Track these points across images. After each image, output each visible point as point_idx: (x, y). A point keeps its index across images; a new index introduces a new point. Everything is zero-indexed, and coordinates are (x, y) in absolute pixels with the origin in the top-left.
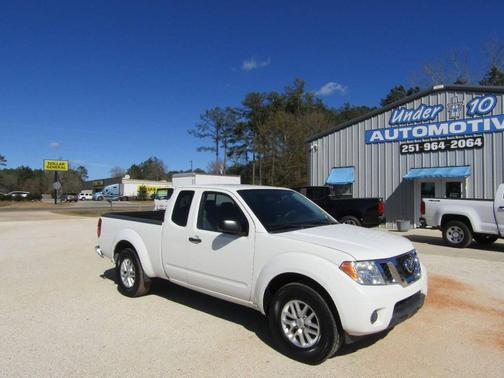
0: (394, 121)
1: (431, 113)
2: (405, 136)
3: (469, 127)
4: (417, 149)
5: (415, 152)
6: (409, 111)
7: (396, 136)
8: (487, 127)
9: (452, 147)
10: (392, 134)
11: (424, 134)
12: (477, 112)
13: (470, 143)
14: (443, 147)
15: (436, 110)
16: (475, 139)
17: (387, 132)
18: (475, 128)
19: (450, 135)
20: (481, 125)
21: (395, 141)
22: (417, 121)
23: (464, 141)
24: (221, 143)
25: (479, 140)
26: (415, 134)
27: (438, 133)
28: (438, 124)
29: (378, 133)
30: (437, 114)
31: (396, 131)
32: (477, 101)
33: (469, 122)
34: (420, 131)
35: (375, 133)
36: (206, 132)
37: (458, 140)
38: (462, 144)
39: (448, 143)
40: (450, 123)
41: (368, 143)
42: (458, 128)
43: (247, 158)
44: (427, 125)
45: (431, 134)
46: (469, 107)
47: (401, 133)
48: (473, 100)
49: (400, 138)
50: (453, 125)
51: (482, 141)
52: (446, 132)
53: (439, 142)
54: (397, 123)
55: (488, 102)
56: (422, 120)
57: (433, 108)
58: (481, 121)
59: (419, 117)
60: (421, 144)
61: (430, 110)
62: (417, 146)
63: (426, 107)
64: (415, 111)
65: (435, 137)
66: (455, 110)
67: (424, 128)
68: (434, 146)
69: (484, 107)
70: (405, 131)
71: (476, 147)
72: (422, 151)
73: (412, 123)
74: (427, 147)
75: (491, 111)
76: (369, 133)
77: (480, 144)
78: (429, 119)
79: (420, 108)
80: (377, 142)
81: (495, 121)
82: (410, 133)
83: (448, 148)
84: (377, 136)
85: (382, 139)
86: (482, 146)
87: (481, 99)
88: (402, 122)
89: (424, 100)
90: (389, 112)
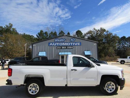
0: (55, 41)
1: (63, 40)
2: (58, 45)
3: (70, 44)
5: (60, 49)
7: (56, 45)
8: (74, 45)
10: (55, 44)
11: (62, 45)
12: (72, 41)
13: (71, 47)
16: (72, 47)
17: (54, 44)
18: (72, 45)
19: (67, 45)
20: (73, 44)
21: (55, 46)
22: (60, 42)
26: (60, 45)
27: (65, 45)
28: (65, 43)
29: (52, 43)
30: (64, 41)
31: (56, 43)
32: (72, 39)
34: (61, 44)
35: (51, 44)
38: (69, 47)
39: (67, 47)
40: (67, 43)
41: (49, 45)
42: (68, 44)
44: (62, 43)
45: (63, 45)
46: (71, 40)
47: (57, 44)
49: (57, 45)
50: (68, 43)
52: (66, 45)
53: (65, 47)
54: (56, 42)
55: (74, 39)
56: (61, 41)
57: (64, 39)
60: (61, 47)
63: (62, 39)
64: (60, 39)
65: (64, 45)
66: (68, 40)
67: (62, 44)
68: (64, 48)
69: (73, 40)
70: (58, 44)
71: (72, 48)
72: (61, 48)
73: (59, 42)
75: (74, 41)
76: (49, 43)
78: (63, 41)
79: (61, 39)
80: (51, 45)
81: (75, 43)
82: (59, 44)
83: (67, 48)
85: (52, 45)
87: (73, 39)
88: (57, 42)
89: (62, 37)
90: (54, 39)
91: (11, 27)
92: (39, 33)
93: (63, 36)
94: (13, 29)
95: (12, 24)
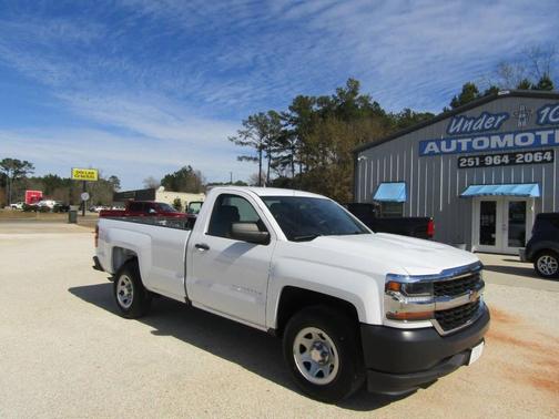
0: (451, 131)
1: (494, 123)
2: (464, 148)
3: (538, 138)
4: (478, 164)
5: (475, 166)
6: (469, 120)
7: (453, 148)
9: (518, 161)
10: (448, 146)
11: (486, 146)
12: (547, 121)
13: (537, 157)
14: (507, 161)
15: (500, 119)
16: (544, 152)
17: (443, 144)
18: (544, 141)
19: (515, 146)
20: (551, 137)
21: (451, 153)
22: (478, 131)
23: (531, 155)
24: (264, 153)
25: (549, 154)
26: (475, 145)
27: (502, 145)
28: (502, 135)
29: (433, 144)
30: (500, 124)
31: (454, 143)
32: (547, 110)
33: (538, 133)
34: (481, 143)
35: (430, 145)
36: (249, 139)
37: (524, 153)
38: (529, 158)
39: (512, 156)
40: (515, 133)
41: (421, 154)
42: (524, 139)
43: (293, 170)
44: (489, 136)
45: (494, 146)
46: (539, 117)
47: (459, 145)
48: (544, 108)
49: (458, 150)
50: (519, 137)
51: (552, 155)
52: (510, 144)
53: (502, 155)
54: (455, 133)
56: (483, 129)
57: (496, 116)
58: (551, 132)
59: (480, 127)
60: (482, 158)
61: (493, 119)
62: (477, 159)
63: (489, 115)
64: (475, 120)
65: (498, 148)
66: (522, 119)
67: (486, 140)
68: (497, 160)
69: (555, 116)
70: (464, 142)
71: (545, 161)
72: (482, 164)
73: (471, 134)
74: (489, 161)
76: (423, 144)
77: (549, 158)
78: (492, 128)
79: (481, 117)
80: (432, 154)
82: (469, 144)
83: (512, 162)
84: (432, 147)
85: (437, 151)
86: (552, 161)
87: (552, 106)
88: (461, 132)
89: (487, 107)
90: (447, 122)
91: (356, 94)
92: (454, 100)
93: (495, 102)
94: (361, 98)
95: (357, 82)
